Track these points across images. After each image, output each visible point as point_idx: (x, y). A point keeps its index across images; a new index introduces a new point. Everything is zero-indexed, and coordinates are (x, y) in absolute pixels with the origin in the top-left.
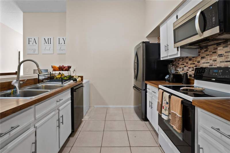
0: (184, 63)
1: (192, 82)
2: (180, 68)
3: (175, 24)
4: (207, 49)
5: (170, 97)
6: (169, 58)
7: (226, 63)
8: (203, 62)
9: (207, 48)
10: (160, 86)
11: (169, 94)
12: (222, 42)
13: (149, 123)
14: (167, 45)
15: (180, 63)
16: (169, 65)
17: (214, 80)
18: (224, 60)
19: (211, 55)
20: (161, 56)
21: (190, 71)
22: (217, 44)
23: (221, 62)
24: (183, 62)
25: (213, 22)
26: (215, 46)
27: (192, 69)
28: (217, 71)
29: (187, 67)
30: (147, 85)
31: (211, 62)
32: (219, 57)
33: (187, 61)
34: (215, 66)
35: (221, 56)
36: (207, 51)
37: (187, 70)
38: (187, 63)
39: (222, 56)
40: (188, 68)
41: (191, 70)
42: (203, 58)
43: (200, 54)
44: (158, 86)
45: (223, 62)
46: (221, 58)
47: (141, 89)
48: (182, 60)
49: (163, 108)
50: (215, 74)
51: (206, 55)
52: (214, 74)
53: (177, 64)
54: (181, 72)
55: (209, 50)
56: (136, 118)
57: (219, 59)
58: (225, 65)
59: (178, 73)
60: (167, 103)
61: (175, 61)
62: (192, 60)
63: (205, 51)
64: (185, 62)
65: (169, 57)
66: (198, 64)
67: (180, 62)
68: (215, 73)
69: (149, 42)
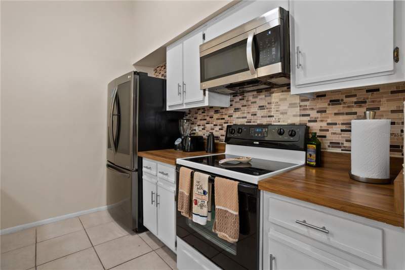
0: (206, 118)
1: (220, 148)
2: (198, 125)
3: (205, 48)
4: (244, 97)
5: (211, 181)
6: (185, 107)
7: (268, 119)
8: (237, 116)
9: (244, 95)
10: (180, 161)
11: (207, 176)
12: (264, 89)
13: (148, 234)
14: (184, 84)
15: (199, 117)
16: (182, 121)
17: (258, 143)
18: (267, 114)
19: (249, 105)
20: (168, 103)
21: (216, 131)
22: (257, 90)
23: (262, 117)
24: (204, 116)
25: (273, 55)
26: (255, 93)
27: (220, 127)
28: (260, 130)
29: (211, 123)
30: (143, 160)
31: (249, 116)
32: (261, 109)
33: (212, 113)
34: (254, 122)
35: (261, 107)
36: (243, 99)
37: (211, 129)
38: (210, 117)
39: (264, 109)
40: (212, 125)
41: (217, 128)
42: (236, 110)
43: (233, 103)
44: (176, 162)
45: (266, 117)
46: (262, 112)
47: (129, 170)
48: (202, 112)
49: (196, 204)
50: (258, 135)
51: (242, 106)
52: (256, 135)
53: (193, 119)
54: (199, 131)
55: (246, 99)
56: (118, 231)
57: (260, 113)
58: (267, 121)
59: (195, 134)
60: (205, 193)
61: (189, 114)
62: (220, 113)
63: (240, 100)
64: (208, 116)
65: (185, 105)
66: (229, 118)
67: (198, 115)
68: (258, 133)
69: (147, 74)
